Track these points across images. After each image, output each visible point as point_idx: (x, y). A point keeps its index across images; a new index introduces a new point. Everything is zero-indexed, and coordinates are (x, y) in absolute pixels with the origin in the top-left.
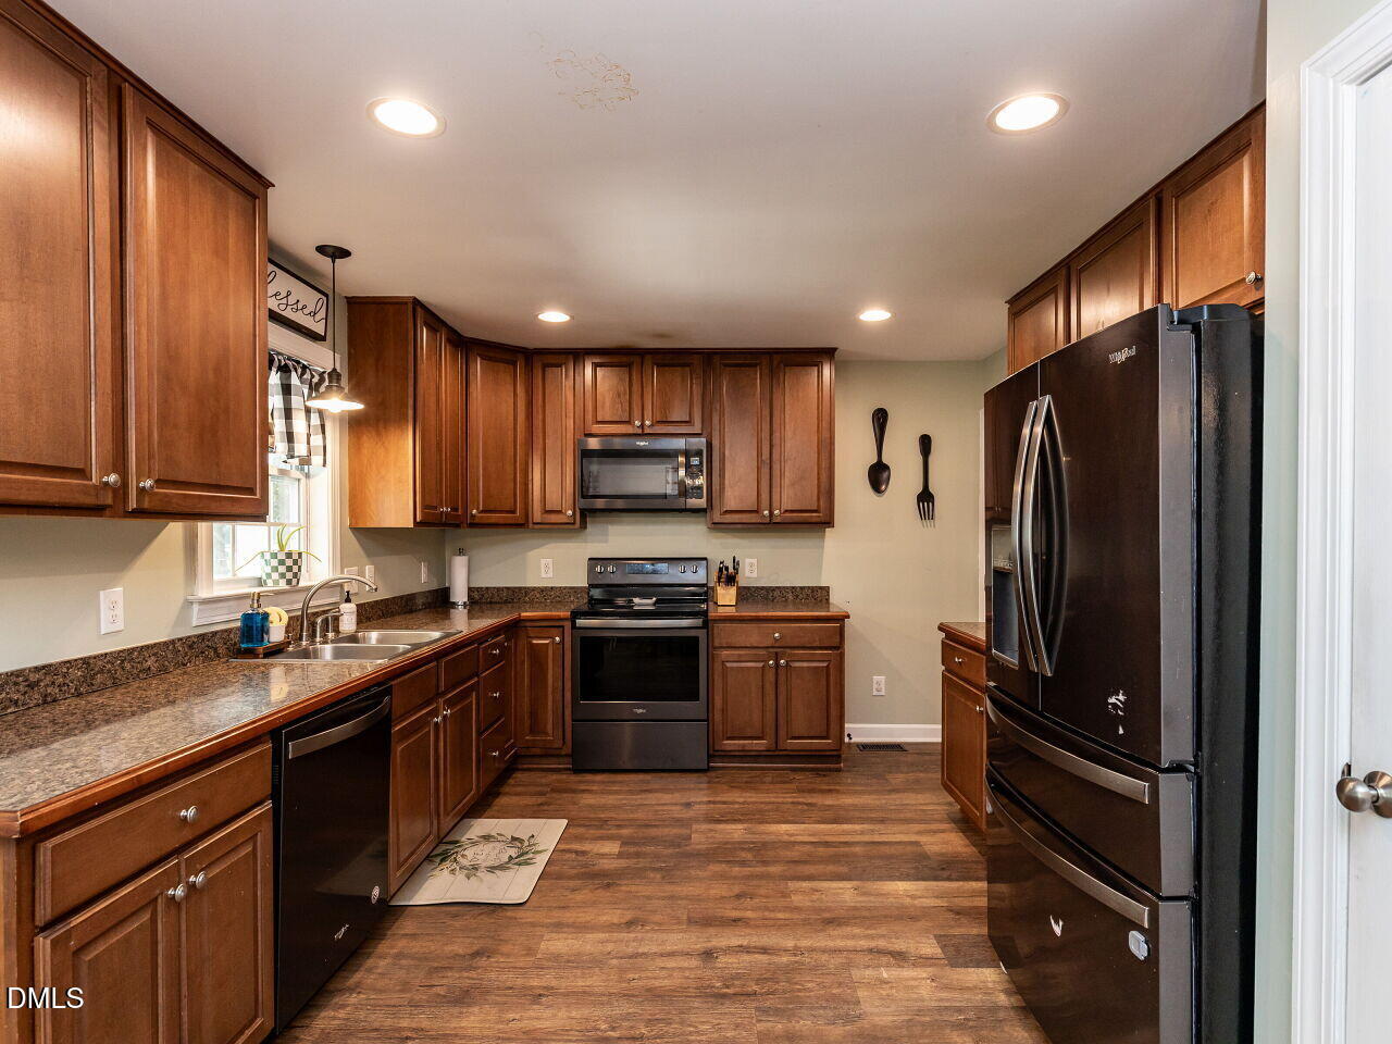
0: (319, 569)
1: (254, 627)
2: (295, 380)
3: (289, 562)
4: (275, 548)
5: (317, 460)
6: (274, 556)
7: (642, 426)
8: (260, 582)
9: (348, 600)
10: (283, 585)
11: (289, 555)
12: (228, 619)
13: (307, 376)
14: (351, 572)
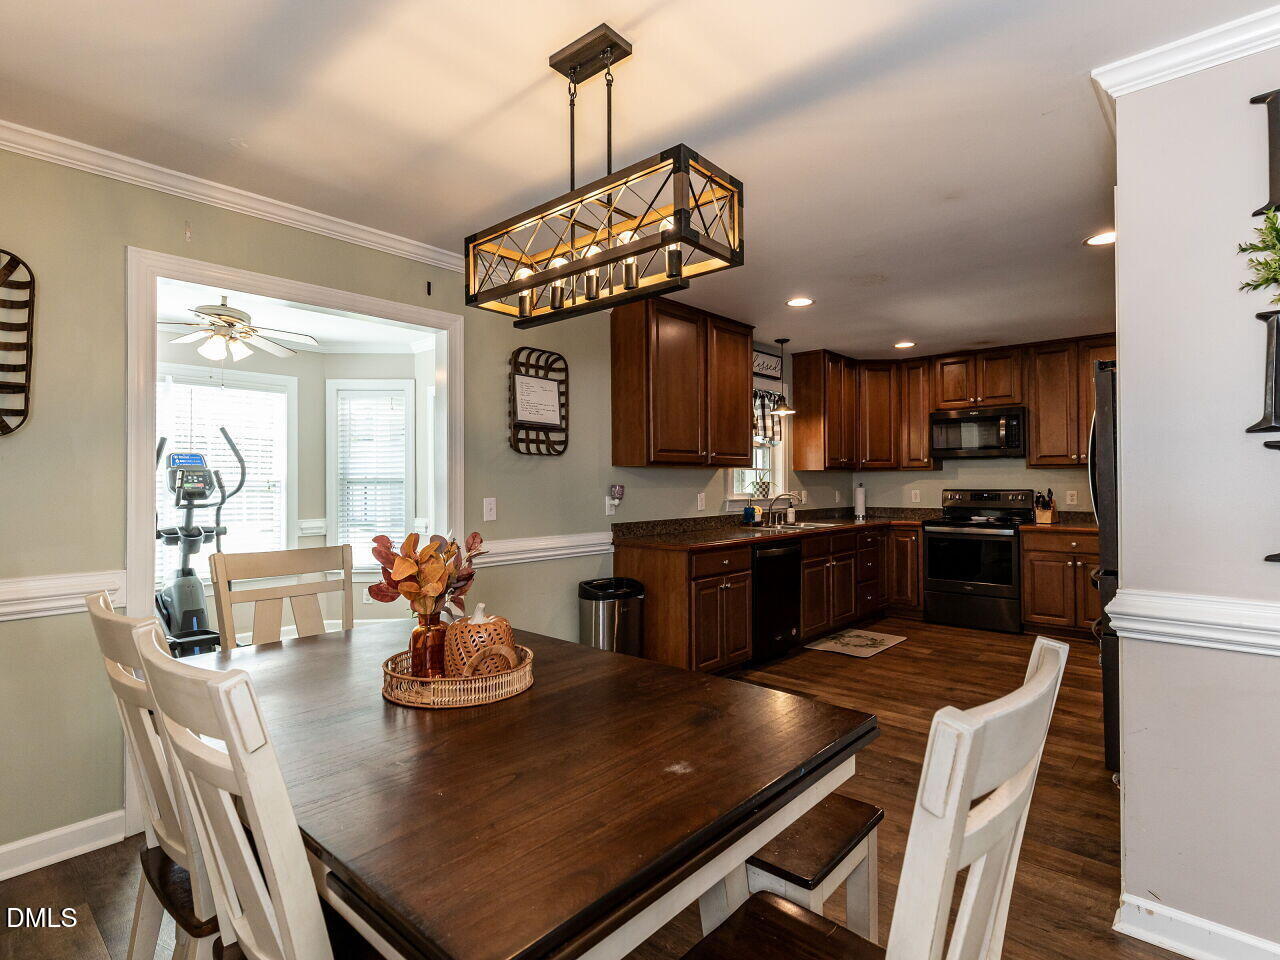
0: (779, 490)
1: (749, 513)
2: (767, 401)
3: (764, 487)
4: (758, 481)
5: (777, 438)
6: (757, 483)
7: (976, 401)
8: (752, 496)
9: (791, 507)
10: (761, 497)
11: (764, 483)
12: (739, 510)
13: (773, 398)
14: (794, 493)
